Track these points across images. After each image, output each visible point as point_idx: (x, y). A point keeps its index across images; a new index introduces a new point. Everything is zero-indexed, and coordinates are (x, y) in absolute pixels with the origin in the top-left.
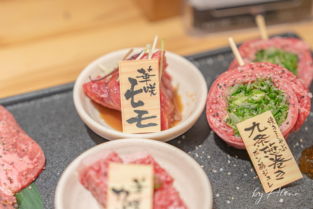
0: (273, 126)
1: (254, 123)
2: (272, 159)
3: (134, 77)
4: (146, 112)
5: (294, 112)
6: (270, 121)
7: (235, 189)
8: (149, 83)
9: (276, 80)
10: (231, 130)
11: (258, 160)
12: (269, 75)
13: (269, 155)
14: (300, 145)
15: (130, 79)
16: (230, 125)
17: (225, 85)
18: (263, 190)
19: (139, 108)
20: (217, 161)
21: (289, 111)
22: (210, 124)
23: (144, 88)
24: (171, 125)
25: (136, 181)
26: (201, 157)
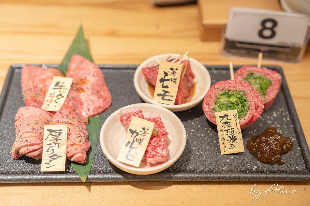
0: (236, 119)
1: (225, 114)
2: (230, 137)
3: (167, 71)
4: (168, 92)
5: (250, 114)
6: (235, 116)
7: (206, 148)
8: (174, 76)
9: (247, 93)
10: (213, 115)
11: (222, 135)
12: (244, 89)
13: (228, 134)
14: (253, 133)
15: (165, 72)
16: (213, 112)
17: (218, 89)
18: (221, 153)
19: (166, 89)
20: (203, 130)
21: (248, 113)
22: (203, 108)
23: (171, 79)
24: (183, 102)
25: (144, 129)
26: (195, 125)
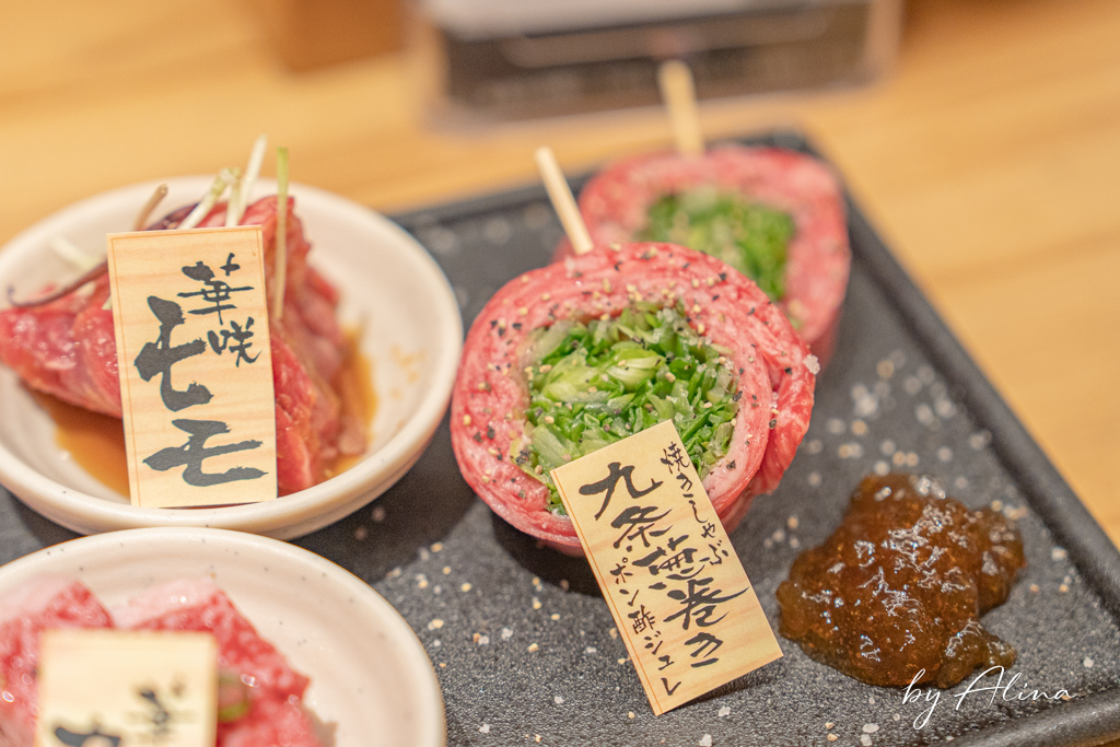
0: (682, 476)
1: (614, 467)
2: (676, 595)
3: (168, 294)
4: (221, 427)
5: (753, 426)
6: (672, 459)
7: (551, 703)
8: (227, 316)
9: (697, 309)
10: (537, 491)
11: (629, 598)
12: (672, 289)
13: (666, 581)
14: (787, 540)
15: (154, 302)
16: (534, 473)
17: (517, 326)
18: (648, 705)
19: (194, 413)
20: (495, 603)
21: (740, 423)
22: (463, 469)
23: (211, 335)
24: (326, 467)
25: (149, 695)
26: (438, 590)
